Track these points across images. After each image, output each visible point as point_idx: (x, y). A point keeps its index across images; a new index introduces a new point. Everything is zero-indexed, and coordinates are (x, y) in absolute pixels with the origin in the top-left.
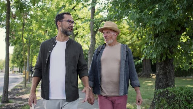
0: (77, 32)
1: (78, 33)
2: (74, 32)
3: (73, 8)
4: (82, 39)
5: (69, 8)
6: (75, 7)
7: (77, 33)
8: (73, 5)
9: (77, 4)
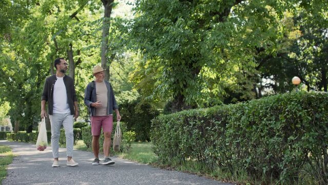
0: (80, 58)
1: (81, 60)
2: (74, 58)
3: (74, 15)
4: (89, 72)
5: (66, 15)
6: (76, 13)
7: (79, 61)
8: (73, 11)
9: (82, 8)
